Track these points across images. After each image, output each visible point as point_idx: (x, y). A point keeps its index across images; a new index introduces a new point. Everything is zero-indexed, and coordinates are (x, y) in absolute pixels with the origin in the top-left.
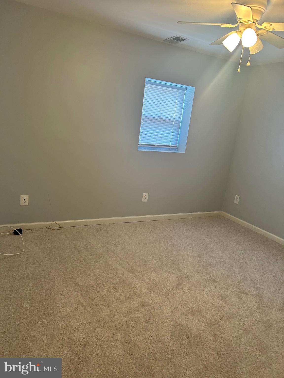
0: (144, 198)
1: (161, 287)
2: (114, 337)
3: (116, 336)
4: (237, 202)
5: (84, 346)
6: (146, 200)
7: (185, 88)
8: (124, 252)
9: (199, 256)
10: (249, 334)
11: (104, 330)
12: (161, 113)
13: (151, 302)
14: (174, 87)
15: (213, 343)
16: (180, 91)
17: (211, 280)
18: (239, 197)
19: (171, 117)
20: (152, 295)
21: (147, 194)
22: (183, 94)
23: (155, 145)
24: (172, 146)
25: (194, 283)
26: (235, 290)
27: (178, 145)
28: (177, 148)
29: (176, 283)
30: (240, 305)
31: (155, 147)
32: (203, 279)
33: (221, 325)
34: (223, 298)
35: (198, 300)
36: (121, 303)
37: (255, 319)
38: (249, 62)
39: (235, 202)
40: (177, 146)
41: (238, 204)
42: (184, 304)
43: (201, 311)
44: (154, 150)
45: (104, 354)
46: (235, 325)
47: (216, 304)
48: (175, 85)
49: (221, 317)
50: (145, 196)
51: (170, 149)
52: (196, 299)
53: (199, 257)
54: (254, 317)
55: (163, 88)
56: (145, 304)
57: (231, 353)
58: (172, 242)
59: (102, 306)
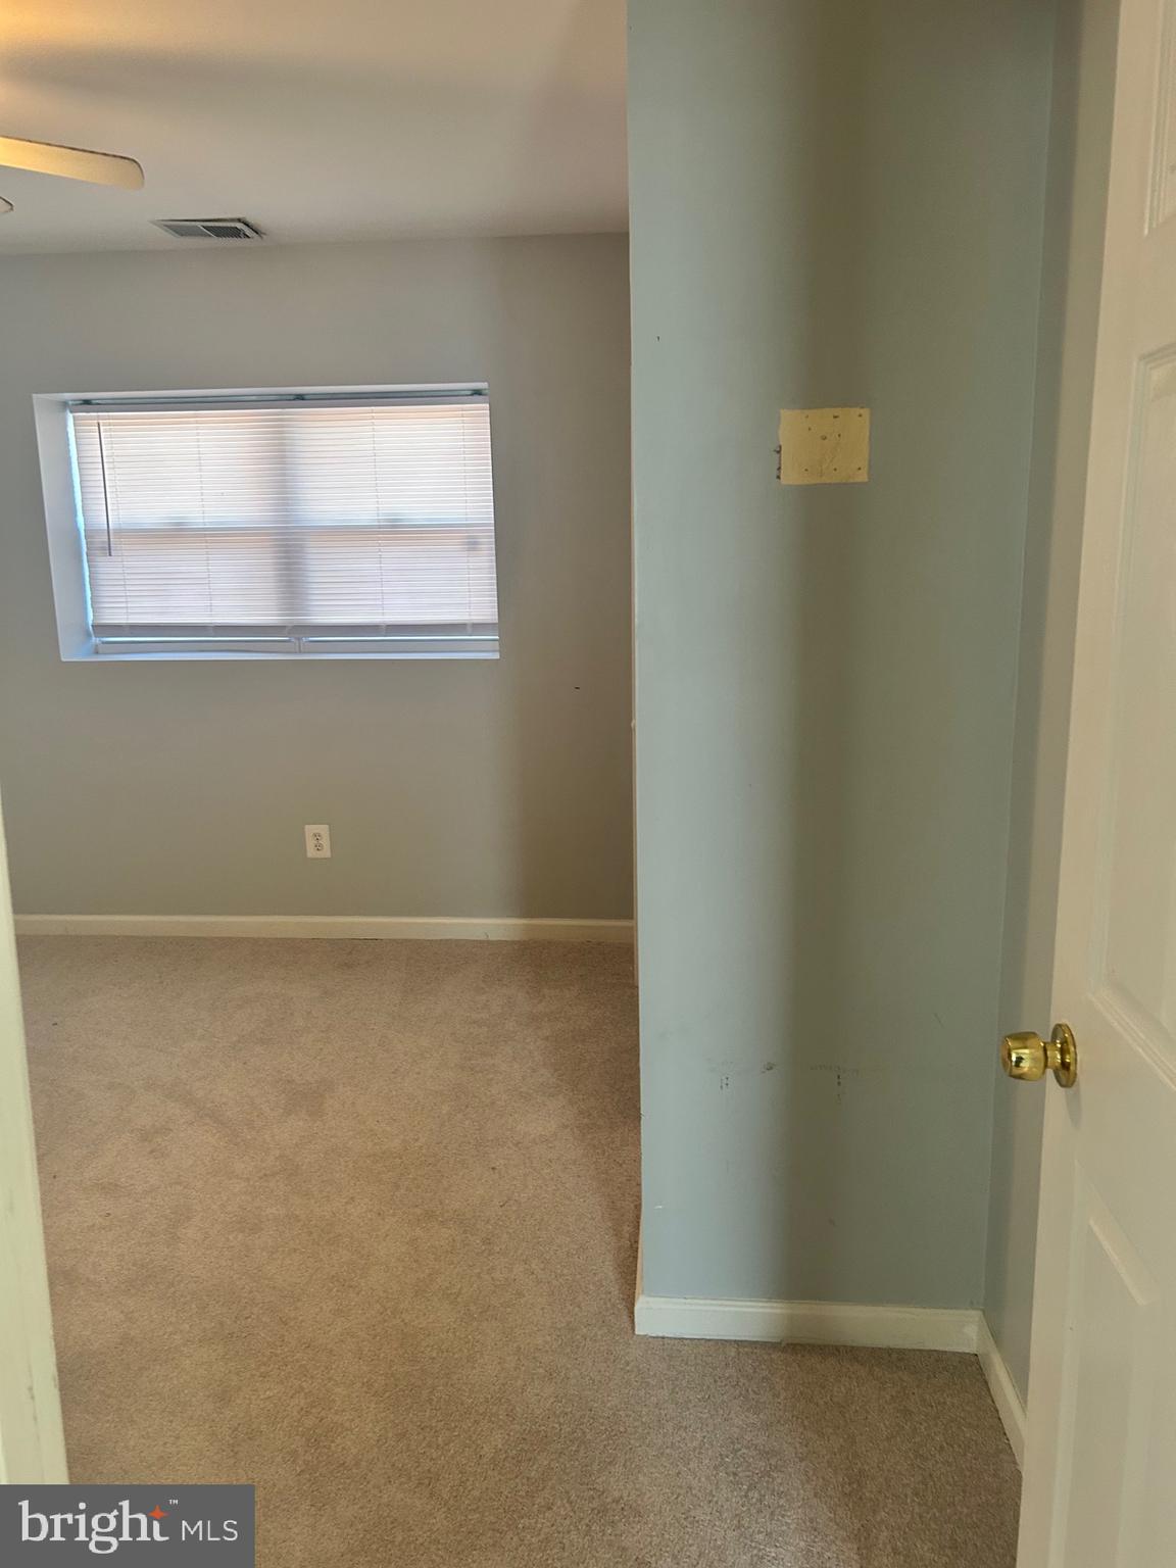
10: (263, 1226)
37: (248, 1180)
46: (206, 1233)
49: (147, 1244)
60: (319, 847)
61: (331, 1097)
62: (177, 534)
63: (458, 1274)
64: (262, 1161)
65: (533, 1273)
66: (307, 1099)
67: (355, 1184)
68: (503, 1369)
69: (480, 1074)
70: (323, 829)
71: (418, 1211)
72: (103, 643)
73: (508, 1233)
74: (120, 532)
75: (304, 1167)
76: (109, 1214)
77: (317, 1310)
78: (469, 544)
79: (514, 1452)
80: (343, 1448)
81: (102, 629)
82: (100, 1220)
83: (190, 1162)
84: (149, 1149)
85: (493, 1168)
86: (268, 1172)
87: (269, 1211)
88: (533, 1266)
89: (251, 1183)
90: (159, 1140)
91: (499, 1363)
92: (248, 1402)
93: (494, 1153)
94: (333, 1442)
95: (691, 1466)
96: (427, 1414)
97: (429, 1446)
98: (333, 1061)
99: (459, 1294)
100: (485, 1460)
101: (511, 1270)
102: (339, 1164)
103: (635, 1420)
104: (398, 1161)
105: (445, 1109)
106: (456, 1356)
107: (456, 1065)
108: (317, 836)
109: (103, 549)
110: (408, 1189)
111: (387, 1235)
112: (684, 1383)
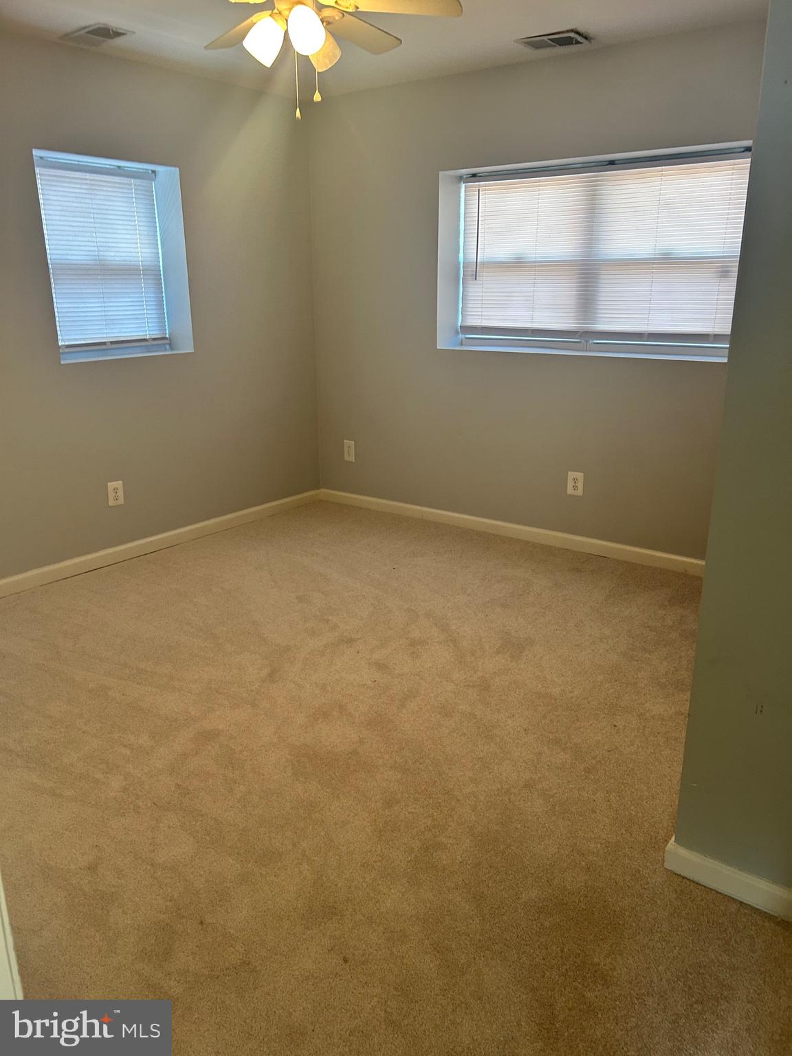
0: (111, 495)
1: (233, 689)
2: (161, 825)
3: (166, 821)
4: (350, 457)
5: (92, 868)
6: (121, 501)
7: (150, 172)
8: (106, 644)
9: (300, 599)
10: (453, 714)
11: (128, 821)
12: (101, 249)
13: (220, 727)
14: (118, 172)
15: (387, 756)
16: (139, 182)
17: (343, 640)
18: (353, 442)
19: (132, 259)
20: (218, 713)
21: (119, 484)
22: (148, 191)
23: (104, 343)
24: (154, 339)
25: (308, 656)
26: (401, 643)
27: (169, 335)
28: (168, 341)
29: (266, 671)
30: (418, 670)
31: (107, 349)
32: (325, 642)
33: (392, 718)
34: (381, 666)
35: (329, 688)
36: (148, 754)
37: (457, 685)
38: (317, 91)
39: (347, 458)
40: (165, 338)
41: (354, 461)
42: (301, 704)
43: (342, 708)
44: (107, 355)
45: (152, 865)
46: (421, 708)
47: (369, 683)
48: (119, 167)
49: (388, 704)
50: (115, 489)
51: (148, 349)
52: (324, 687)
53: (301, 602)
54: (452, 682)
55: (88, 176)
56: (208, 736)
57: (427, 761)
58: (222, 588)
59: (99, 776)
60: (575, 488)
61: (529, 650)
62: (518, 265)
63: (558, 783)
64: (471, 676)
65: (609, 801)
66: (513, 647)
67: (519, 707)
68: (558, 852)
69: (636, 663)
70: (580, 476)
71: (551, 736)
72: (466, 338)
73: (605, 770)
74: (483, 263)
75: (493, 688)
76: (375, 681)
77: (462, 774)
78: (722, 272)
79: (541, 905)
80: (440, 858)
81: (466, 329)
82: (370, 683)
83: (430, 665)
84: (411, 651)
85: (615, 726)
86: (471, 684)
87: (461, 707)
88: (611, 796)
89: (458, 687)
90: (419, 647)
91: (558, 848)
92: (400, 810)
93: (620, 716)
94: (436, 852)
95: (660, 968)
96: (498, 860)
97: (490, 878)
98: (541, 628)
99: (553, 796)
100: (520, 901)
101: (594, 794)
102: (515, 693)
103: (634, 921)
104: (553, 701)
105: (601, 678)
106: (533, 833)
107: (621, 652)
108: (575, 480)
109: (472, 275)
110: (551, 721)
111: (524, 745)
112: (684, 913)
